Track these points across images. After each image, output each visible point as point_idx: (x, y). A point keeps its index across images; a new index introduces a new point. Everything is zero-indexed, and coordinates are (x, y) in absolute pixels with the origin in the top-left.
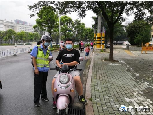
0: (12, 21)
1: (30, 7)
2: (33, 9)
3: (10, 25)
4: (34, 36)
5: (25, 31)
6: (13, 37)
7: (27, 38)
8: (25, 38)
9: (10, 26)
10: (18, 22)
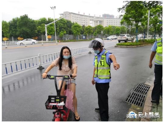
0: (100, 16)
1: (120, 9)
2: (121, 10)
3: (98, 20)
4: (120, 30)
5: (112, 25)
6: (102, 32)
7: (114, 32)
8: (112, 32)
9: (98, 22)
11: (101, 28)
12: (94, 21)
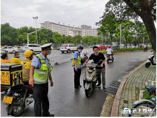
0: (79, 27)
4: (97, 39)
5: (89, 35)
6: (81, 42)
7: (91, 42)
8: (90, 41)
9: (77, 32)
10: (84, 27)
11: (80, 38)
12: (73, 31)
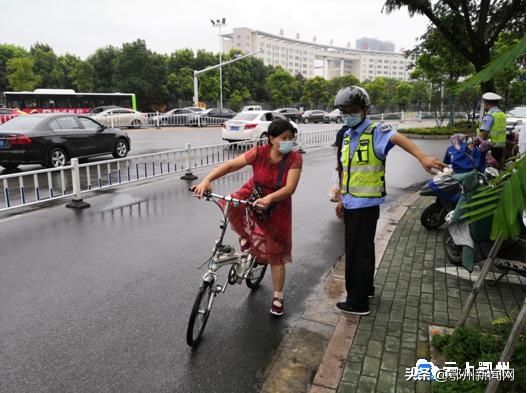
0: (349, 44)
3: (342, 59)
5: (386, 76)
7: (390, 98)
9: (342, 62)
10: (365, 45)
12: (329, 61)
